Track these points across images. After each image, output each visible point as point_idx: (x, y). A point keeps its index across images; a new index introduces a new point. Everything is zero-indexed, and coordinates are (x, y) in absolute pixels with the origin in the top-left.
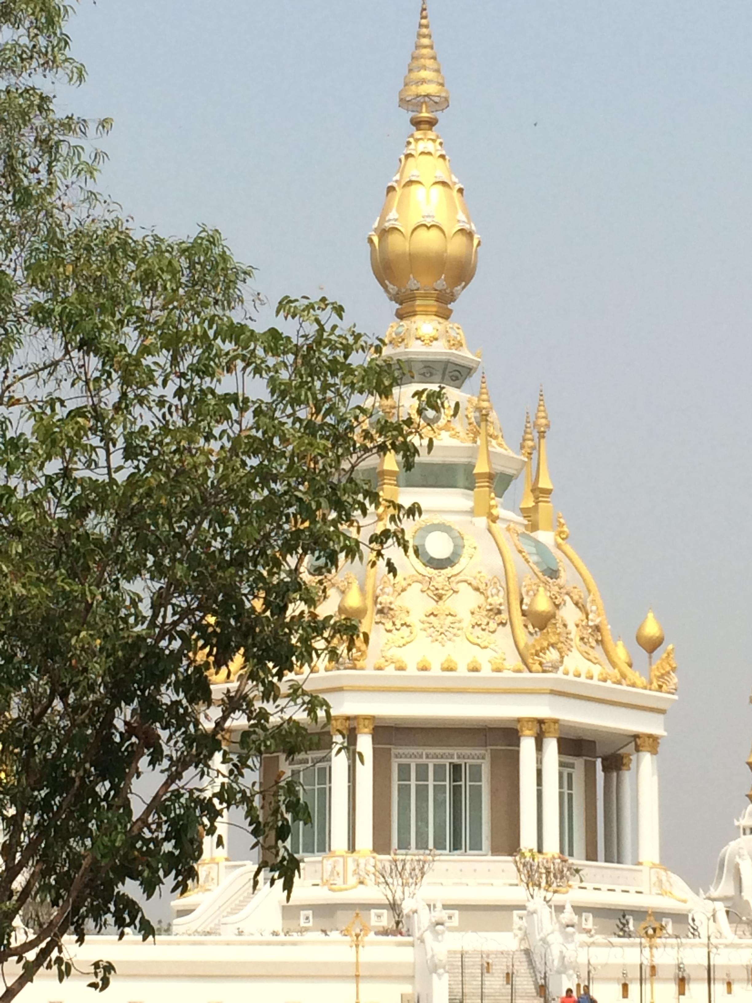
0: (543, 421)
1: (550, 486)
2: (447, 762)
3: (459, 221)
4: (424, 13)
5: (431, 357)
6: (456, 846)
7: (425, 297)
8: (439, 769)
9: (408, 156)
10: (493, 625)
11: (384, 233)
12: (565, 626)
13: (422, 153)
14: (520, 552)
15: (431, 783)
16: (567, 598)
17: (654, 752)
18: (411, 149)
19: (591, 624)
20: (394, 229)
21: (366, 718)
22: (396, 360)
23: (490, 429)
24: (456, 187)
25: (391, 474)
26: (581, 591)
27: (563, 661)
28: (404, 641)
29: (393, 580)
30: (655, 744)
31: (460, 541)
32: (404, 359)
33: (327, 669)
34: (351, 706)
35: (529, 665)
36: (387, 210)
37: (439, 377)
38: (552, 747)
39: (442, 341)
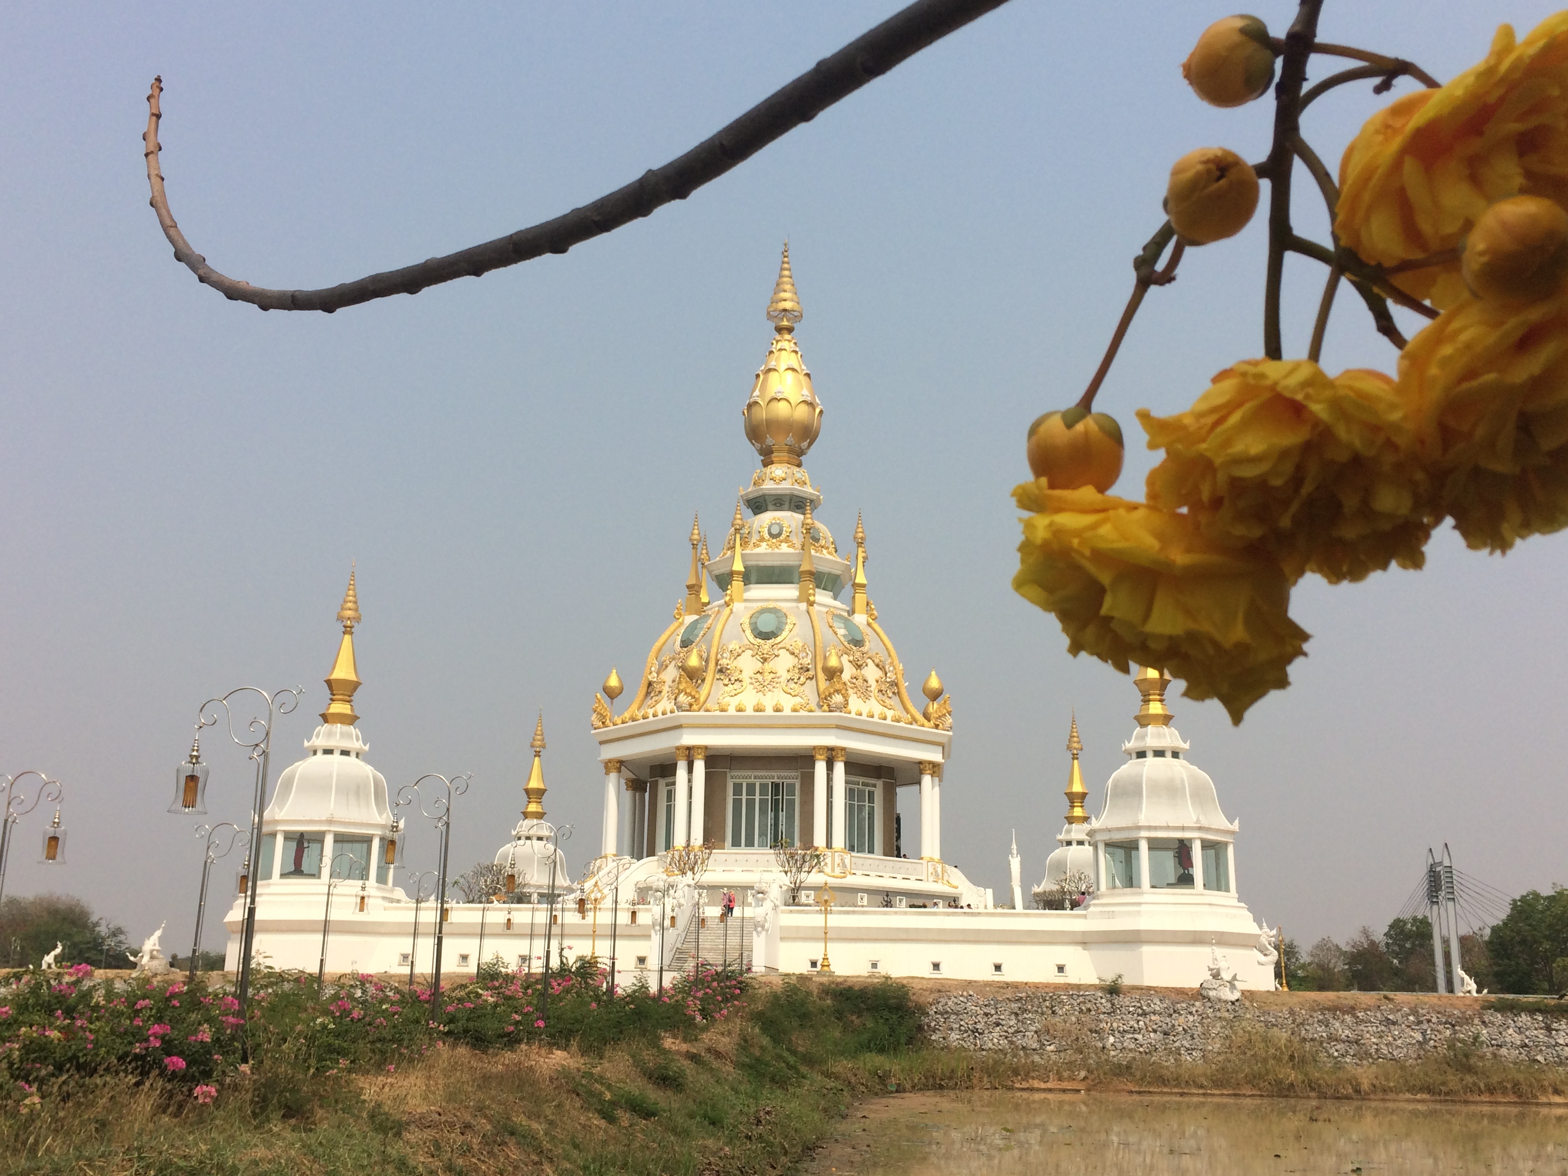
0: (860, 535)
1: (865, 582)
2: (769, 781)
3: (803, 395)
4: (786, 254)
5: (779, 492)
7: (779, 451)
8: (763, 787)
9: (771, 352)
10: (803, 679)
11: (752, 406)
12: (866, 681)
13: (780, 350)
14: (831, 627)
15: (757, 797)
16: (869, 661)
17: (936, 774)
18: (774, 348)
19: (888, 680)
20: (756, 403)
21: (699, 748)
22: (756, 495)
23: (823, 542)
24: (805, 372)
25: (738, 573)
26: (882, 656)
27: (847, 704)
28: (736, 692)
29: (730, 648)
30: (935, 768)
31: (784, 619)
32: (761, 493)
33: (672, 712)
34: (689, 739)
35: (820, 707)
36: (754, 391)
37: (787, 506)
38: (839, 768)
39: (789, 481)
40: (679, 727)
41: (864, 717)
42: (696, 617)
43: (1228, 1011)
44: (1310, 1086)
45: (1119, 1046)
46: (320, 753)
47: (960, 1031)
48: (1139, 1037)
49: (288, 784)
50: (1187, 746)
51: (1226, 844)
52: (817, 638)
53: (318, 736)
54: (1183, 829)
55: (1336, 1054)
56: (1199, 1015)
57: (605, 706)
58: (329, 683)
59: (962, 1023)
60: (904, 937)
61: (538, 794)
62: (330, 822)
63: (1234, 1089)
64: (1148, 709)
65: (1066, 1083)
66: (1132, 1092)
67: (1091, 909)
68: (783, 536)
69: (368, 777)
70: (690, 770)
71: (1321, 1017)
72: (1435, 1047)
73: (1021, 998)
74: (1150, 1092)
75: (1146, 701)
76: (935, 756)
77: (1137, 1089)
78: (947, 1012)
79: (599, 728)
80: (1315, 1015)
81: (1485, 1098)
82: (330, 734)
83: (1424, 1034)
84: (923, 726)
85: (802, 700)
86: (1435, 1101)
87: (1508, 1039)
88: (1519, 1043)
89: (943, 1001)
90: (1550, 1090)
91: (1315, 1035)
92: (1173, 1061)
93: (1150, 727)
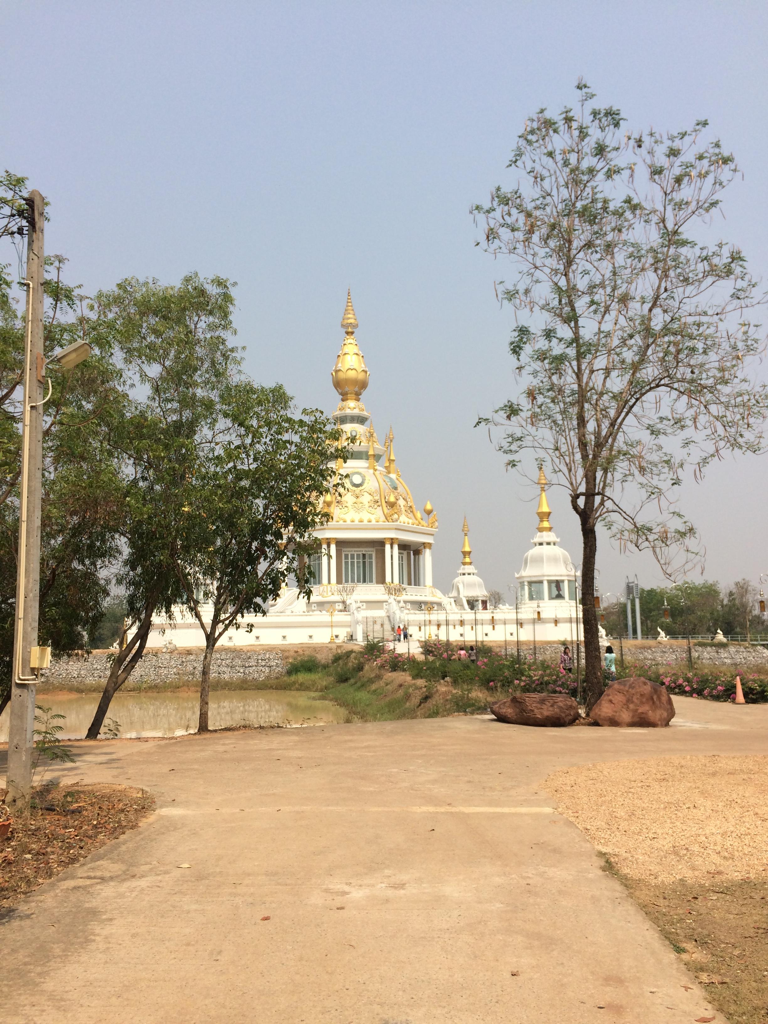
0: (392, 436)
1: (394, 459)
2: (361, 553)
3: (362, 367)
4: (349, 294)
5: (352, 414)
6: (364, 581)
7: (351, 393)
8: (358, 555)
9: (345, 344)
10: (376, 506)
11: (337, 371)
12: (400, 506)
13: (349, 344)
14: (385, 481)
15: (356, 560)
16: (400, 497)
17: (430, 548)
18: (346, 342)
19: (408, 505)
20: (340, 370)
21: (333, 539)
22: (342, 415)
24: (361, 355)
26: (405, 494)
27: (399, 518)
28: (347, 512)
29: (341, 491)
30: (431, 546)
34: (329, 535)
35: (387, 520)
36: (337, 363)
37: (357, 421)
39: (356, 408)
41: (406, 524)
50: (558, 540)
52: (380, 487)
64: (542, 524)
70: (329, 548)
75: (542, 521)
76: (430, 540)
84: (424, 527)
85: (378, 516)
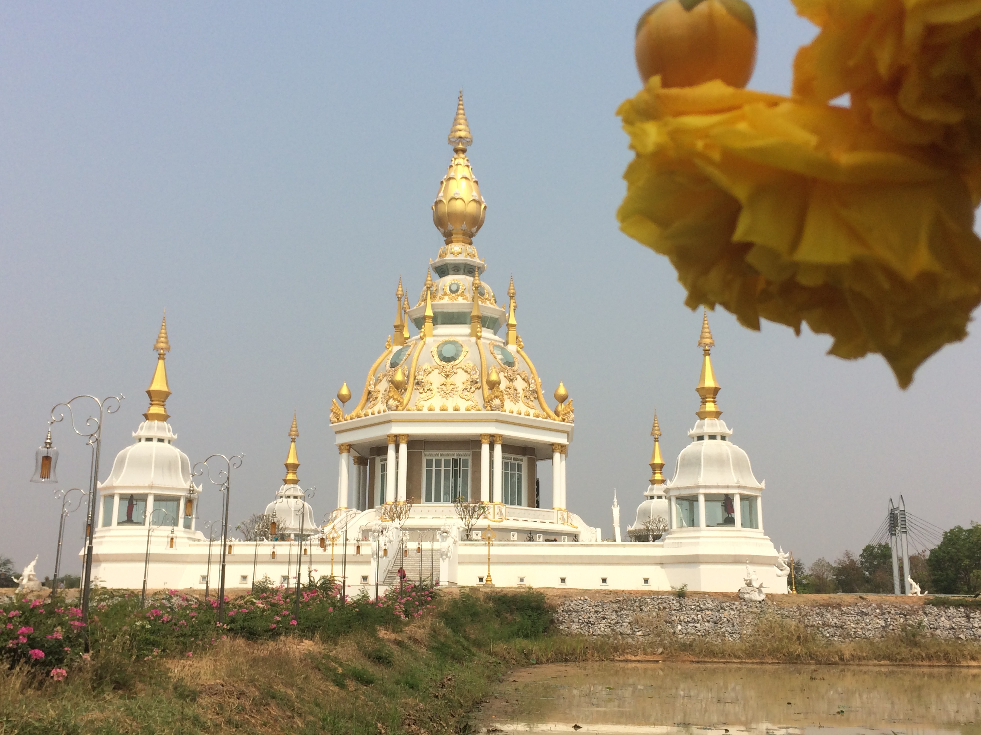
0: (512, 291)
1: (515, 323)
2: (451, 458)
3: (473, 196)
4: (461, 98)
5: (457, 262)
7: (457, 234)
8: (447, 462)
9: (451, 166)
10: (473, 389)
11: (438, 203)
12: (516, 390)
13: (457, 165)
14: (492, 353)
15: (443, 468)
16: (518, 377)
17: (563, 452)
18: (453, 163)
19: (531, 389)
20: (441, 201)
21: (403, 435)
22: (441, 264)
23: (486, 296)
24: (474, 180)
25: (429, 317)
26: (527, 373)
27: (503, 405)
28: (428, 398)
29: (424, 368)
30: (562, 448)
31: (460, 348)
32: (444, 263)
33: (384, 411)
34: (396, 429)
35: (485, 407)
36: (439, 192)
37: (462, 271)
38: (498, 449)
39: (464, 254)
40: (390, 421)
41: (515, 414)
42: (400, 347)
43: (757, 607)
44: (811, 656)
45: (684, 631)
46: (143, 441)
47: (579, 623)
48: (698, 625)
49: (122, 461)
50: (731, 432)
51: (756, 497)
52: (483, 361)
53: (142, 428)
54: (728, 487)
55: (828, 635)
56: (737, 611)
57: (339, 407)
58: (149, 393)
59: (580, 618)
60: (541, 561)
61: (294, 467)
62: (151, 487)
63: (760, 659)
64: (706, 407)
65: (650, 656)
66: (693, 661)
67: (666, 541)
68: (460, 292)
69: (177, 456)
70: (397, 450)
71: (818, 611)
72: (893, 630)
73: (620, 601)
74: (704, 662)
75: (704, 402)
76: (563, 440)
77: (696, 659)
78: (570, 611)
79: (335, 422)
80: (814, 609)
81: (926, 663)
82: (150, 428)
83: (885, 621)
84: (554, 420)
85: (473, 403)
86: (893, 665)
87: (941, 624)
88: (948, 626)
89: (567, 603)
90: (968, 657)
91: (814, 623)
92: (720, 641)
93: (706, 419)
